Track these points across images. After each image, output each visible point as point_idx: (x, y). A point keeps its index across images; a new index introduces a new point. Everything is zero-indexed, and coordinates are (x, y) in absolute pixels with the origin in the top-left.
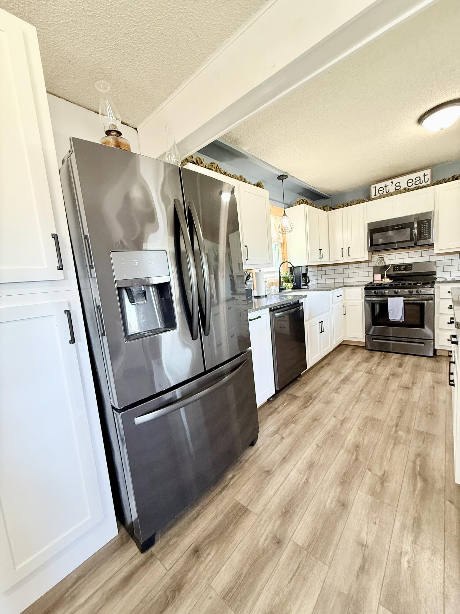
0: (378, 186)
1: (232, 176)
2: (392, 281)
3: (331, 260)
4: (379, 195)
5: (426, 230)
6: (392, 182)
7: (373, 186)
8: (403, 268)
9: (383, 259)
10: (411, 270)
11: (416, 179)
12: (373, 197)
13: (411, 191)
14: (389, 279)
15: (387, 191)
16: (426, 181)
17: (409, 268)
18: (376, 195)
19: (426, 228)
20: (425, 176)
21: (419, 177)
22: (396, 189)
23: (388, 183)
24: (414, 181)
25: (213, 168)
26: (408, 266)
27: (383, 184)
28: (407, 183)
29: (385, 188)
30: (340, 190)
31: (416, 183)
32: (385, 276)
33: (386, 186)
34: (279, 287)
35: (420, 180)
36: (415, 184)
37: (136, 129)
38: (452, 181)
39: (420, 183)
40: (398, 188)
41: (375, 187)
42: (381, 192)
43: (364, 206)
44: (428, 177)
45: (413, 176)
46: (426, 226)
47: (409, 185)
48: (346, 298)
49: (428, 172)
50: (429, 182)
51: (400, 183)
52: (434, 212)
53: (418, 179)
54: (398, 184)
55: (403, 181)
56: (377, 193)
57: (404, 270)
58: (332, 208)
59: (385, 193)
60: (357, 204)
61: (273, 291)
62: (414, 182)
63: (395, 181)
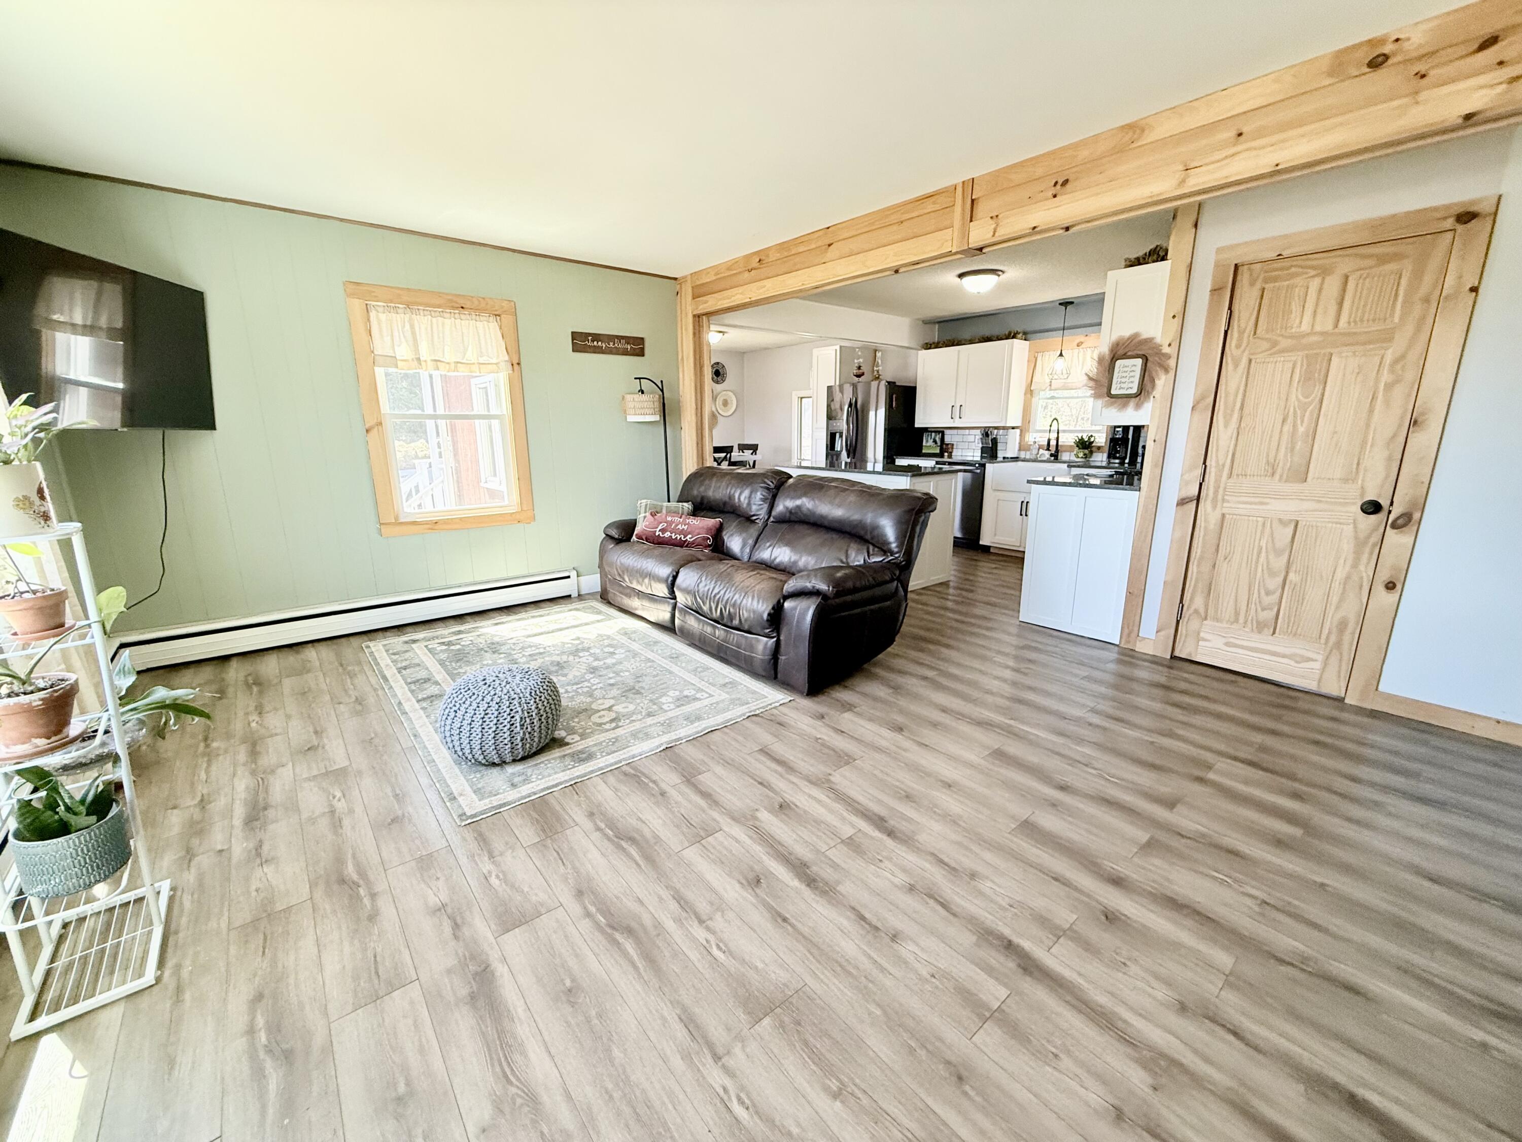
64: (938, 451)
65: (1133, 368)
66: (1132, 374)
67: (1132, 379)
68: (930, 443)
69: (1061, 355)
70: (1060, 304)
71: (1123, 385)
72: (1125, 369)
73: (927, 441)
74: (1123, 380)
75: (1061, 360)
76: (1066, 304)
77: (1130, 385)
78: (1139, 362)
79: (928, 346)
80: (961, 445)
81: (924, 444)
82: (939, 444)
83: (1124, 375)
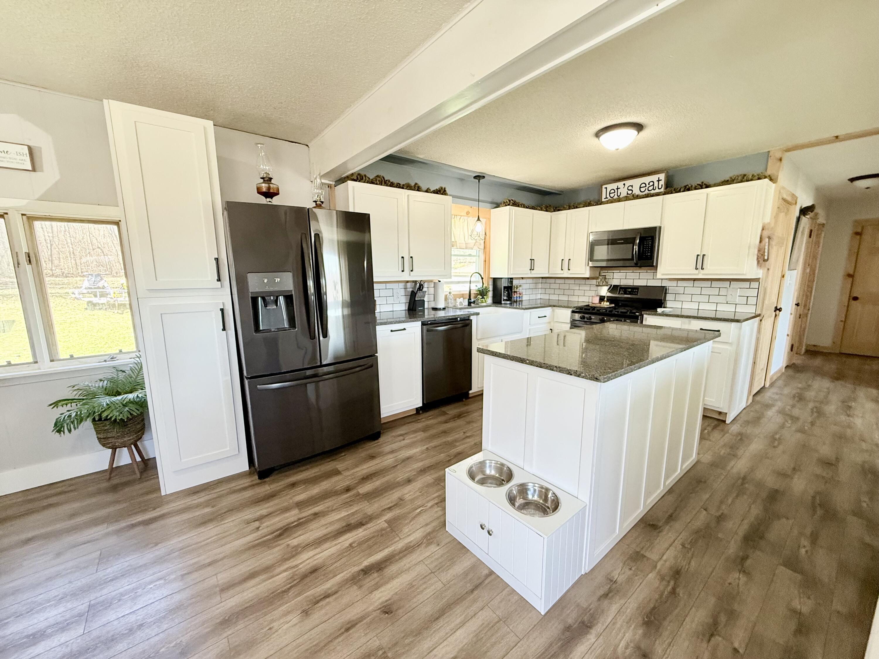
0: (610, 187)
1: (403, 185)
2: (613, 305)
3: (550, 272)
4: (609, 198)
5: (648, 249)
6: (624, 184)
7: (604, 187)
8: (629, 291)
9: (605, 278)
10: (637, 294)
11: (649, 184)
12: (603, 200)
13: (641, 198)
14: (608, 303)
15: (619, 195)
16: (660, 187)
17: (636, 292)
18: (606, 198)
19: (649, 246)
20: (659, 181)
21: (653, 182)
22: (628, 194)
23: (620, 184)
24: (648, 186)
25: (378, 181)
26: (634, 289)
27: (614, 186)
28: (640, 187)
29: (616, 190)
30: (572, 186)
31: (650, 189)
32: (606, 299)
33: (617, 189)
34: (469, 300)
35: (653, 185)
36: (648, 190)
37: (307, 145)
38: (683, 191)
39: (653, 189)
40: (630, 192)
41: (606, 188)
42: (612, 195)
43: (589, 211)
44: (662, 183)
45: (647, 180)
46: (648, 244)
47: (642, 190)
48: (555, 320)
49: (662, 176)
50: (662, 190)
51: (632, 186)
52: (660, 227)
53: (651, 184)
54: (630, 188)
55: (636, 183)
56: (608, 196)
57: (630, 293)
58: (557, 209)
59: (616, 197)
60: (584, 207)
61: (458, 304)
62: (647, 188)
63: (628, 183)
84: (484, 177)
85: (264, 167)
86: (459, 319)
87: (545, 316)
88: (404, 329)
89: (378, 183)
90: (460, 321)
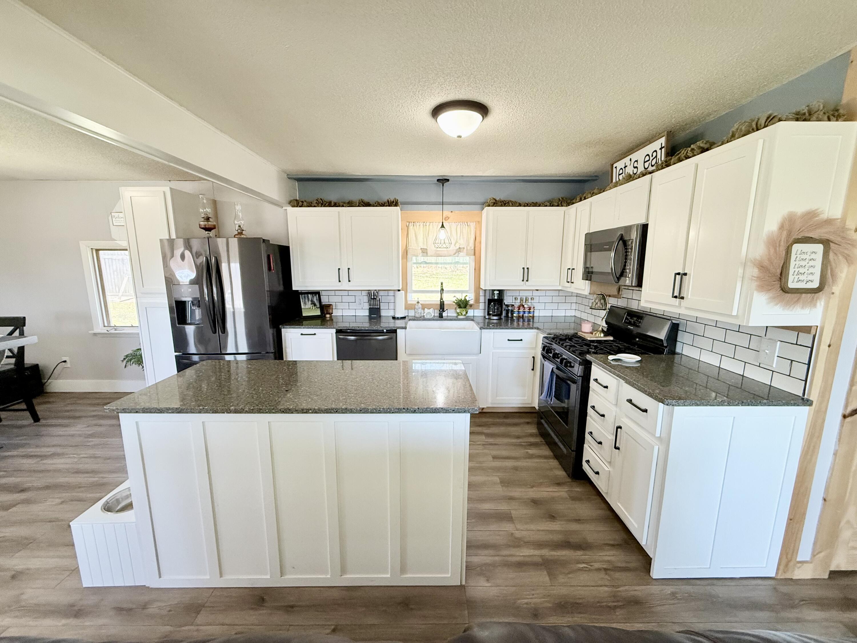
6: (631, 160)
7: (614, 166)
10: (640, 327)
11: (652, 156)
14: (602, 335)
16: (663, 159)
18: (615, 182)
20: (661, 149)
21: (656, 151)
23: (627, 160)
24: (651, 158)
27: (622, 163)
28: (644, 162)
29: (624, 169)
31: (653, 163)
33: (625, 167)
34: (440, 311)
39: (656, 162)
40: (636, 170)
41: (616, 168)
42: (620, 177)
44: (665, 151)
45: (650, 149)
49: (664, 141)
53: (655, 154)
54: (636, 164)
62: (650, 162)
63: (634, 157)
64: (318, 313)
65: (813, 256)
66: (812, 263)
67: (811, 270)
68: (309, 305)
69: (443, 226)
70: (438, 180)
71: (801, 277)
72: (804, 256)
73: (305, 303)
74: (802, 270)
75: (442, 231)
76: (443, 181)
77: (810, 277)
78: (819, 248)
79: (297, 203)
80: (340, 306)
81: (303, 307)
82: (318, 306)
83: (803, 263)
84: (448, 180)
85: (205, 210)
86: (385, 331)
87: (521, 340)
88: (315, 334)
89: (316, 205)
90: (386, 332)
